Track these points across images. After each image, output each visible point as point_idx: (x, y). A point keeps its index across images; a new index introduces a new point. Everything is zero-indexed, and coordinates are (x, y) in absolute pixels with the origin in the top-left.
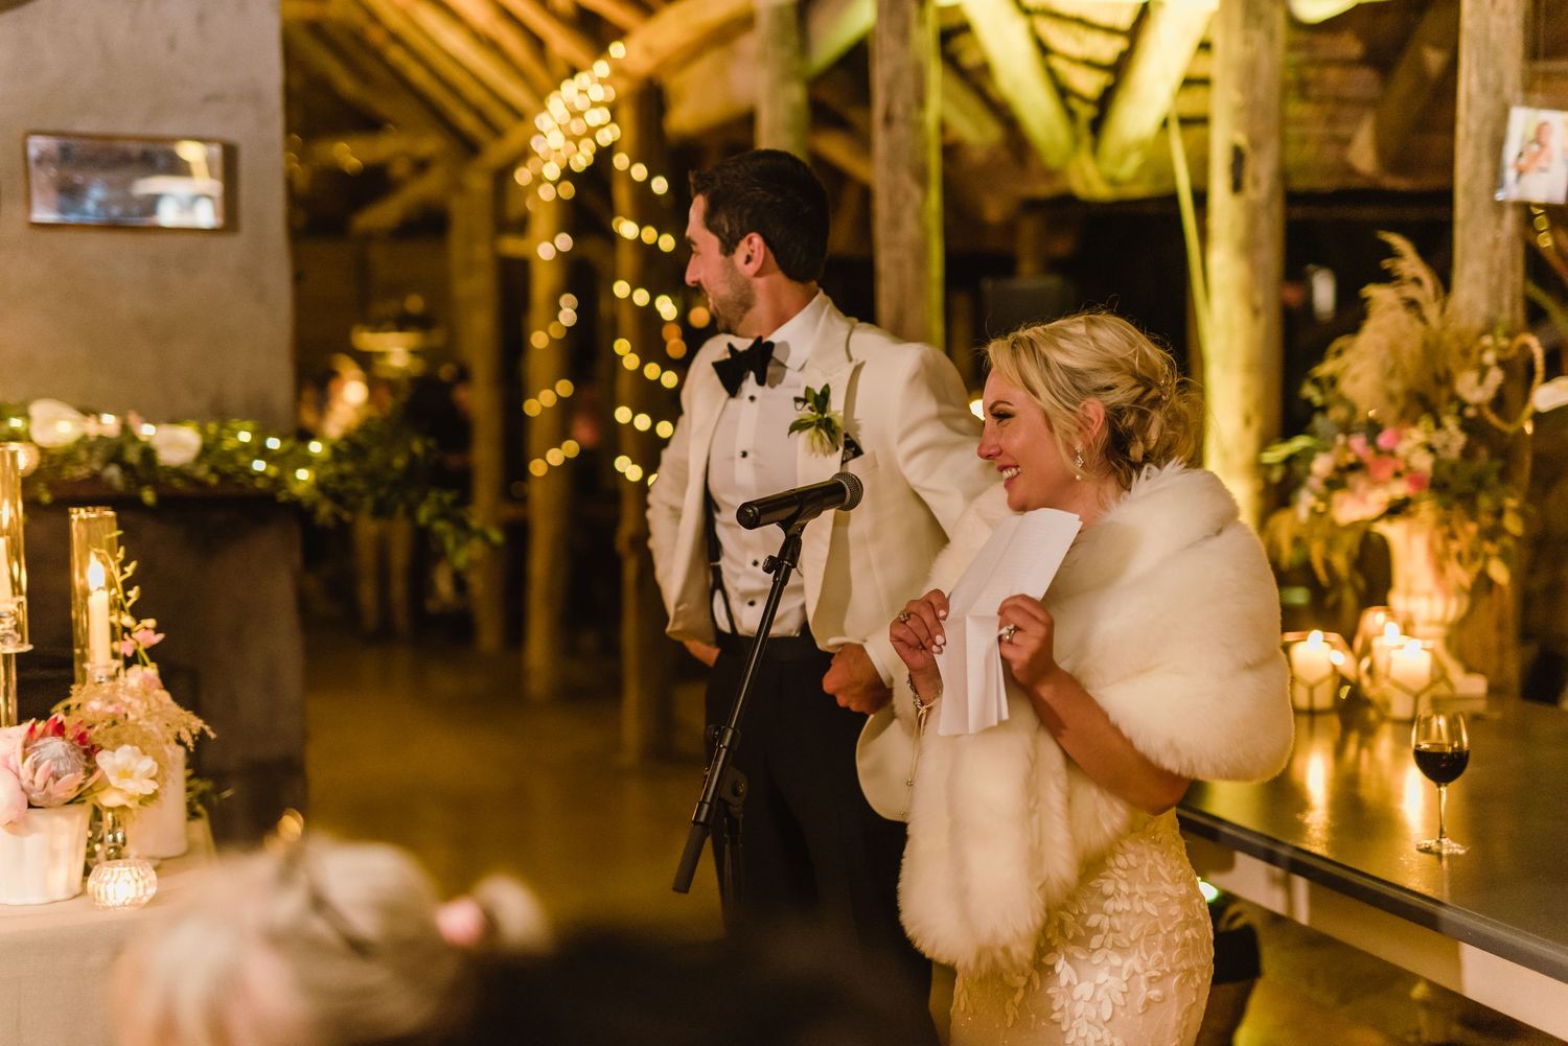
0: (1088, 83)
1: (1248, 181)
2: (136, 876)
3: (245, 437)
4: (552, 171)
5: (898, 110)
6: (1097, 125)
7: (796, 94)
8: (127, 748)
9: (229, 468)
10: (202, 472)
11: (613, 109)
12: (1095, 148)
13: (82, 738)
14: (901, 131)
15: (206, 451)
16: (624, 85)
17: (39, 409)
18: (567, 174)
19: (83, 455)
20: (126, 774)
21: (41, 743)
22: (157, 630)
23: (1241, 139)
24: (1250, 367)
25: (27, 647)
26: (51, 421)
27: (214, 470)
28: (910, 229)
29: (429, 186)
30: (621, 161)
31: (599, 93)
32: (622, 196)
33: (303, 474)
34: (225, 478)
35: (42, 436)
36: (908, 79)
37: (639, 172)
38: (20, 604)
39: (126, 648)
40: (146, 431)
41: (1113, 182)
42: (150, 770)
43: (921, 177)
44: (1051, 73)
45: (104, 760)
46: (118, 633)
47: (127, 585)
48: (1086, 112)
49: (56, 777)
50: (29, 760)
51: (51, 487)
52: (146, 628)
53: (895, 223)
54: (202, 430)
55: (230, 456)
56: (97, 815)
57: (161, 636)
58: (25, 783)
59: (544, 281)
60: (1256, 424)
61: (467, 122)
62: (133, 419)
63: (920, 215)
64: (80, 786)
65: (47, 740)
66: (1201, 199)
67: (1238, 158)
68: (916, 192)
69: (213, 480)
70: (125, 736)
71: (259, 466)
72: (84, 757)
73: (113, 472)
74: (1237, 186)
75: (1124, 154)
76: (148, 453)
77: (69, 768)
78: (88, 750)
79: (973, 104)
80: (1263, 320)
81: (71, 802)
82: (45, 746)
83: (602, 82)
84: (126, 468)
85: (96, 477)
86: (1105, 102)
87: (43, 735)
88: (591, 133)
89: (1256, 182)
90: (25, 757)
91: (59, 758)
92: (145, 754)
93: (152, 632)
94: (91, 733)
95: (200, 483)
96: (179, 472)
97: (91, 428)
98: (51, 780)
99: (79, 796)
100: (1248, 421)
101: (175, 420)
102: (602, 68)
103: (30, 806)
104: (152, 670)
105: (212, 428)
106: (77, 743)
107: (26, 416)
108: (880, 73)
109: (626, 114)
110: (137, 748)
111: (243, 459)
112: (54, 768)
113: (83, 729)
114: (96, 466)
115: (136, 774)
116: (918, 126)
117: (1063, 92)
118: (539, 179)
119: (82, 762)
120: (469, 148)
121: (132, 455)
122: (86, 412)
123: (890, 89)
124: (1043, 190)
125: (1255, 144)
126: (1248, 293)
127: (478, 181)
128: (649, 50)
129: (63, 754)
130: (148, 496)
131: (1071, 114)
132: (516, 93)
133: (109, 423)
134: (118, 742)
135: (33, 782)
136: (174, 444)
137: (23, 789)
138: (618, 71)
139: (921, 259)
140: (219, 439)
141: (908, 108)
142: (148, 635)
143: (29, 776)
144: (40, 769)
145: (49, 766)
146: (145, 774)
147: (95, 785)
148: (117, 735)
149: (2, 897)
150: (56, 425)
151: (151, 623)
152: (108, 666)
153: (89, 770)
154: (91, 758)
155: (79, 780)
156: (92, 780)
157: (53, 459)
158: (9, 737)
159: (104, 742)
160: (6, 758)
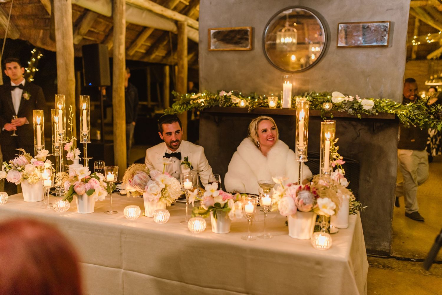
8: (327, 198)
9: (382, 111)
10: (374, 111)
13: (315, 192)
15: (376, 106)
17: (334, 94)
19: (343, 106)
20: (325, 207)
22: (343, 160)
25: (307, 160)
27: (377, 111)
34: (380, 114)
35: (334, 101)
38: (306, 148)
39: (334, 163)
42: (333, 207)
45: (320, 201)
46: (331, 159)
47: (336, 145)
49: (304, 204)
50: (297, 197)
51: (334, 114)
52: (340, 159)
54: (375, 101)
55: (382, 108)
57: (344, 162)
58: (296, 204)
62: (357, 97)
64: (312, 208)
65: (304, 191)
69: (377, 114)
70: (327, 194)
71: (390, 111)
72: (314, 198)
76: (360, 106)
77: (309, 201)
78: (316, 196)
81: (310, 211)
82: (303, 193)
84: (353, 109)
87: (304, 189)
90: (297, 195)
91: (306, 198)
92: (332, 201)
93: (342, 160)
94: (317, 191)
95: (373, 115)
96: (368, 111)
97: (347, 99)
98: (303, 205)
99: (312, 210)
101: (368, 98)
103: (298, 210)
104: (341, 171)
105: (378, 100)
106: (313, 194)
107: (331, 96)
110: (330, 199)
112: (304, 201)
113: (315, 190)
114: (347, 109)
115: (328, 208)
119: (313, 200)
121: (356, 106)
122: (346, 95)
129: (307, 197)
130: (359, 117)
133: (351, 98)
134: (325, 195)
135: (298, 204)
136: (368, 105)
140: (380, 103)
142: (340, 161)
143: (297, 202)
144: (300, 201)
145: (302, 201)
146: (331, 208)
147: (316, 208)
148: (325, 193)
149: (290, 234)
150: (338, 98)
151: (341, 158)
152: (328, 170)
153: (316, 203)
154: (316, 199)
155: (312, 206)
156: (315, 207)
157: (336, 107)
158: (295, 188)
159: (320, 195)
160: (292, 195)
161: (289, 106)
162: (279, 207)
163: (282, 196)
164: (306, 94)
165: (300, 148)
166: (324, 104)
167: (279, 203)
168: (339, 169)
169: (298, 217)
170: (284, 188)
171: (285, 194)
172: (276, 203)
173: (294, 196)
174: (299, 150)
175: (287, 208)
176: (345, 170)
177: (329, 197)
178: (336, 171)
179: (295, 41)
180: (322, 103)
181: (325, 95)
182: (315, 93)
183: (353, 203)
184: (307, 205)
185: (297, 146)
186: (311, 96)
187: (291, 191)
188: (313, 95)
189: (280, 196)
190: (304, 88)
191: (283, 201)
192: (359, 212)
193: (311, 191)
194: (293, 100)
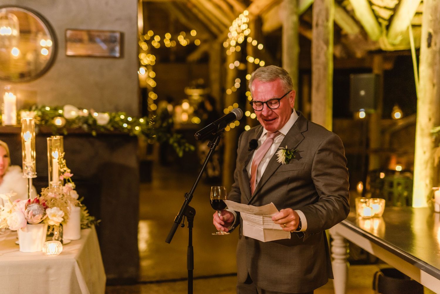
0: (386, 14)
1: (433, 44)
2: (57, 245)
3: (122, 117)
4: (233, 43)
5: (320, 22)
6: (388, 27)
7: (295, 18)
8: (55, 208)
9: (116, 126)
10: (109, 127)
11: (248, 24)
12: (387, 35)
13: (44, 204)
14: (321, 28)
15: (111, 121)
16: (252, 18)
17: (67, 108)
18: (237, 44)
19: (77, 121)
20: (54, 215)
21: (31, 205)
22: (71, 173)
23: (431, 31)
24: (431, 103)
25: (35, 176)
26: (69, 112)
27: (112, 126)
28: (322, 59)
29: (205, 48)
30: (249, 40)
31: (245, 20)
32: (250, 50)
33: (137, 128)
34: (115, 129)
35: (67, 116)
36: (324, 13)
37: (255, 43)
38: (34, 164)
39: (62, 178)
40: (95, 115)
41: (393, 45)
42: (61, 215)
43: (327, 43)
44: (373, 11)
45: (48, 211)
46: (61, 173)
47: (63, 159)
48: (385, 23)
49: (34, 215)
50: (27, 210)
51: (68, 130)
52: (68, 172)
53: (318, 57)
54: (110, 115)
55: (117, 123)
56: (49, 227)
57: (72, 175)
58: (26, 217)
59: (231, 75)
60: (433, 120)
61: (214, 29)
62: (92, 111)
63: (326, 54)
64: (42, 218)
65: (33, 204)
66: (418, 50)
67: (430, 36)
68: (325, 47)
69: (112, 129)
70: (56, 204)
71: (125, 125)
72: (44, 210)
73: (85, 126)
74: (429, 45)
75: (396, 36)
76: (95, 121)
77: (38, 213)
78: (45, 207)
79: (350, 21)
80: (436, 88)
81: (40, 223)
82: (32, 206)
83: (246, 16)
84: (89, 125)
85: (80, 128)
86: (391, 20)
87: (33, 202)
88: (243, 31)
89: (436, 44)
90: (26, 208)
91: (36, 210)
92: (61, 210)
94: (46, 203)
95: (108, 130)
96: (103, 127)
97: (80, 113)
98: (33, 217)
99: (42, 221)
100: (430, 119)
101: (104, 112)
102: (246, 13)
103: (28, 223)
104: (71, 185)
105: (113, 114)
106: (42, 206)
107: (63, 110)
108: (315, 11)
109: (252, 26)
110: (58, 208)
111: (121, 123)
112: (34, 213)
113: (44, 202)
114: (80, 124)
115: (57, 216)
116: (326, 27)
117: (377, 17)
118: (230, 46)
119: (43, 211)
120: (215, 37)
121: (90, 122)
122: (80, 109)
123: (318, 16)
124: (373, 48)
125: (435, 32)
126: (432, 80)
127: (216, 46)
128: (258, 7)
129: (37, 209)
130: (94, 133)
131: (380, 24)
132: (225, 21)
133: (85, 112)
134: (54, 205)
135: (28, 217)
136: (102, 119)
137: (26, 219)
138: (251, 14)
139: (326, 68)
140: (114, 117)
141: (323, 22)
142: (68, 174)
143: (27, 215)
144: (30, 213)
145: (32, 212)
146: (60, 216)
147: (46, 219)
148: (54, 204)
149: (21, 250)
150: (71, 112)
151: (69, 170)
152: (56, 183)
153: (45, 214)
154: (45, 211)
155: (41, 216)
156: (45, 217)
157: (69, 122)
158: (24, 203)
159: (49, 205)
160: (22, 209)
161: (14, 122)
162: (8, 222)
163: (10, 212)
164: (34, 108)
165: (28, 165)
166: (55, 118)
167: (8, 219)
168: (69, 183)
169: (28, 230)
170: (12, 204)
171: (14, 210)
172: (5, 219)
173: (24, 209)
174: (27, 167)
175: (16, 222)
176: (75, 184)
177: (58, 206)
178: (66, 185)
179: (15, 32)
180: (53, 118)
181: (56, 109)
182: (44, 107)
183: (87, 218)
184: (37, 216)
185: (24, 162)
186: (40, 110)
187: (20, 205)
188: (43, 110)
189: (8, 212)
190: (31, 101)
191: (12, 217)
192: (93, 227)
193: (41, 204)
194: (18, 115)
